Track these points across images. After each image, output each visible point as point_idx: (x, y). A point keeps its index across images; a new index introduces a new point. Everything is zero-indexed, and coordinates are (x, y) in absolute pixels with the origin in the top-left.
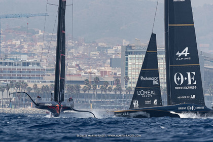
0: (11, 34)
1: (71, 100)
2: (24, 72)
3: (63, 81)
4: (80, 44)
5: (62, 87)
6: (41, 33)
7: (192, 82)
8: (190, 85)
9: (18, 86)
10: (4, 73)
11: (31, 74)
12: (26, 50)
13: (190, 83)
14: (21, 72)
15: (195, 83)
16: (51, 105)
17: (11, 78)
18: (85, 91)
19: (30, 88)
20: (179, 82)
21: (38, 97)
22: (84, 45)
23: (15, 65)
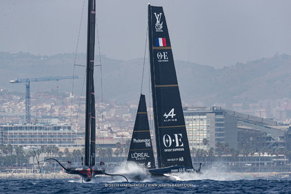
0: (41, 97)
1: (102, 163)
2: (55, 136)
3: (93, 144)
4: (111, 107)
5: (93, 151)
6: (72, 96)
7: (180, 144)
8: (177, 147)
9: (49, 151)
10: (35, 138)
11: (62, 138)
12: (56, 113)
13: (177, 145)
14: (51, 136)
15: (182, 145)
16: (81, 169)
17: (42, 142)
18: (117, 154)
19: (61, 152)
20: (168, 144)
21: (69, 162)
22: (116, 108)
23: (46, 130)
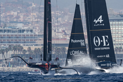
0: (9, 6)
1: (57, 59)
2: (20, 37)
4: (65, 14)
5: (50, 49)
6: (34, 5)
9: (15, 49)
10: (4, 39)
11: (26, 39)
12: (21, 19)
13: (105, 45)
14: (17, 37)
16: (41, 64)
17: (9, 42)
19: (25, 50)
20: (97, 44)
21: (30, 58)
22: (69, 15)
23: (13, 32)
